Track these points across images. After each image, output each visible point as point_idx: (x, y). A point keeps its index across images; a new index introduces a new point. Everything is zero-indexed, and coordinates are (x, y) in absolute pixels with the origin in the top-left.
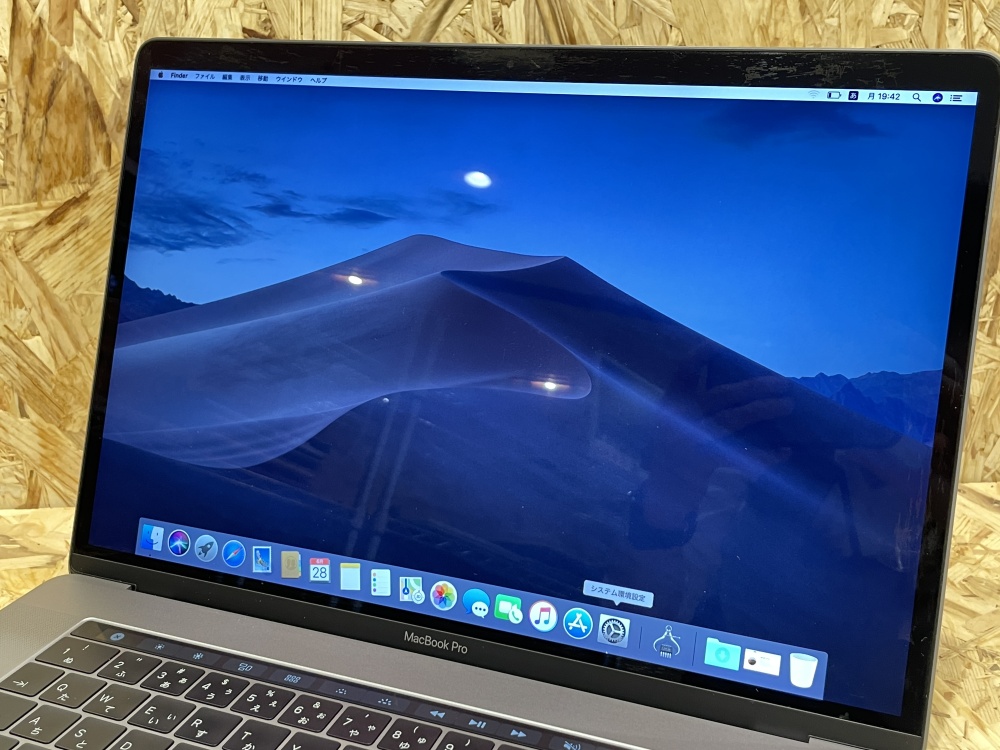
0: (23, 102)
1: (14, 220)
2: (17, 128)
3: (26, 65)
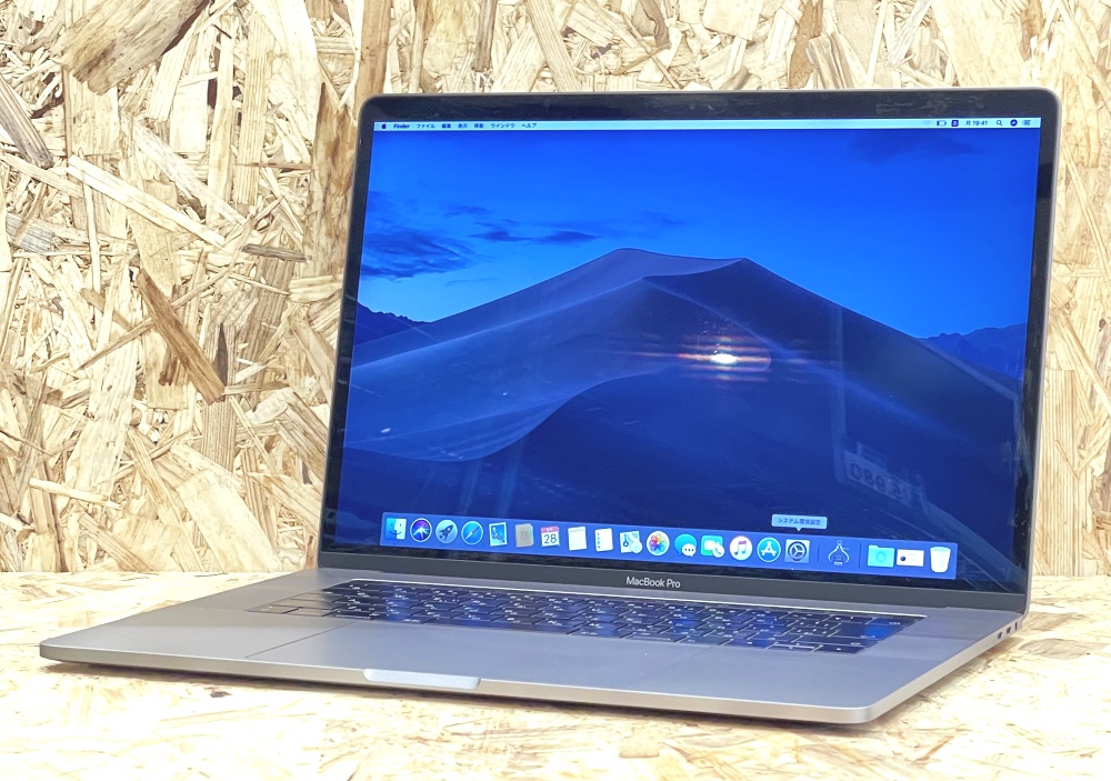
0: (325, 182)
1: (310, 292)
2: (317, 206)
3: (329, 147)
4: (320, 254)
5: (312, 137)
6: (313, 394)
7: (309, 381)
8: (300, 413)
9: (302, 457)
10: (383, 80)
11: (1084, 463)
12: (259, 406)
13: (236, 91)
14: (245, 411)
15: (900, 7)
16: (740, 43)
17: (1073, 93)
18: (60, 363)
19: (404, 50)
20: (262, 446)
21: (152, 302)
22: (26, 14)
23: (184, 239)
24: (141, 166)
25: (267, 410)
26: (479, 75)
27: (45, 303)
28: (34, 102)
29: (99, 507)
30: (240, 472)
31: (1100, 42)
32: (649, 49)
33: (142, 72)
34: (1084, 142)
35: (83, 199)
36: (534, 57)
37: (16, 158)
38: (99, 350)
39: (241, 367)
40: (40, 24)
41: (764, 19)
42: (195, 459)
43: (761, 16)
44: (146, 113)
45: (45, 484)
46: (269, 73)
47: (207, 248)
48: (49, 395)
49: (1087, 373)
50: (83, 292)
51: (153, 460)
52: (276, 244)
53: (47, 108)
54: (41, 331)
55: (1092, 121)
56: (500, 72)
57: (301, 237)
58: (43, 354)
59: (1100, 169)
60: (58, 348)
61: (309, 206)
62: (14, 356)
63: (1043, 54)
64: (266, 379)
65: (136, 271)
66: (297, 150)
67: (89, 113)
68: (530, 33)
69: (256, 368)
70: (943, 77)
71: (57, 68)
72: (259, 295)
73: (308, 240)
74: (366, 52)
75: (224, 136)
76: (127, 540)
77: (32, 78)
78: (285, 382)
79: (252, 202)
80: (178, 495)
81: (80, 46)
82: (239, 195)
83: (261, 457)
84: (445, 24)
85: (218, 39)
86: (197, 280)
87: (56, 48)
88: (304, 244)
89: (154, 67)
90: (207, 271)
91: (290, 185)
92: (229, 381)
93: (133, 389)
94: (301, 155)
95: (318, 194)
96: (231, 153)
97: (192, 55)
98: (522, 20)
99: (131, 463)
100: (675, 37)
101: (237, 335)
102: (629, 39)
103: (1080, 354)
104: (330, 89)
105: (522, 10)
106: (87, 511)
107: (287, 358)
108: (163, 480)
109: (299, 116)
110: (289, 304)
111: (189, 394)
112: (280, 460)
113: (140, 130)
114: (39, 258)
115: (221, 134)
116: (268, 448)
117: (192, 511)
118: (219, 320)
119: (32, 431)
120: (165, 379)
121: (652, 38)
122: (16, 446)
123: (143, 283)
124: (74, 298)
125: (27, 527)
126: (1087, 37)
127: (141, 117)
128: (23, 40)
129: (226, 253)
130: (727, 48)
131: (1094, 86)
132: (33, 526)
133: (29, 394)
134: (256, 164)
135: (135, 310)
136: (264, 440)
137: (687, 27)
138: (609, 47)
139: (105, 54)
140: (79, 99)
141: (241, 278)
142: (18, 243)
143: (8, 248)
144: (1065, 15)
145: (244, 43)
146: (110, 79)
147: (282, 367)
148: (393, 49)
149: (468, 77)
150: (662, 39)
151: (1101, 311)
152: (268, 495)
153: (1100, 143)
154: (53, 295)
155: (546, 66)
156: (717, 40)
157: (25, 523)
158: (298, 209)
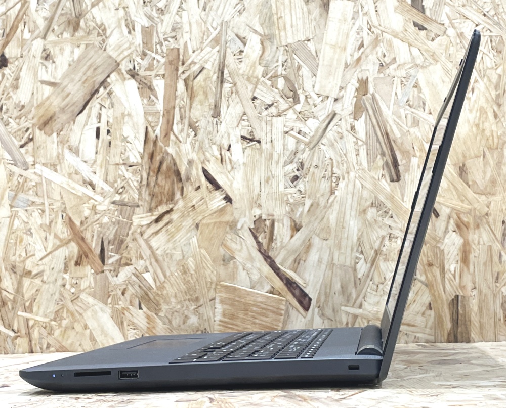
4: (146, 204)
5: (142, 150)
6: (143, 267)
7: (141, 262)
8: (137, 277)
9: (138, 298)
10: (173, 124)
11: (498, 289)
12: (119, 275)
13: (109, 132)
14: (113, 277)
15: (403, 79)
16: (331, 100)
17: (485, 116)
18: (31, 258)
19: (182, 110)
20: (120, 293)
21: (72, 228)
22: (17, 102)
23: (86, 199)
24: (67, 167)
25: (123, 276)
26: (215, 119)
27: (25, 231)
28: (20, 141)
29: (48, 324)
30: (111, 306)
31: (496, 91)
32: (290, 104)
33: (67, 125)
34: (491, 138)
35: (41, 183)
36: (239, 110)
37: (13, 166)
38: (48, 251)
39: (111, 257)
40: (23, 106)
41: (341, 88)
42: (90, 300)
43: (340, 87)
44: (69, 144)
45: (24, 314)
46: (122, 123)
47: (96, 203)
48: (26, 273)
49: (497, 246)
50: (41, 225)
51: (72, 301)
52: (126, 200)
53: (26, 143)
54: (23, 244)
55: (494, 128)
56: (224, 118)
57: (137, 196)
58: (24, 254)
59: (499, 150)
60: (30, 252)
61: (141, 182)
62: (11, 256)
63: (470, 98)
64: (122, 262)
65: (64, 215)
66: (135, 156)
67: (44, 145)
68: (238, 100)
69: (117, 257)
70: (424, 110)
71: (30, 126)
72: (119, 224)
73: (140, 198)
74: (165, 112)
75: (103, 152)
76: (60, 339)
77: (19, 130)
78: (130, 263)
79: (115, 181)
80: (83, 317)
81: (41, 115)
82: (110, 178)
83: (120, 298)
84: (200, 97)
85: (101, 109)
86: (91, 218)
87: (30, 116)
88: (139, 199)
89: (72, 123)
90: (96, 214)
91: (132, 173)
92: (106, 263)
93: (63, 269)
94: (137, 159)
95: (145, 176)
96: (106, 159)
97: (89, 116)
98: (234, 94)
99: (62, 303)
100: (302, 98)
101: (109, 242)
102: (281, 100)
103: (494, 238)
104: (150, 129)
105: (234, 89)
106: (42, 326)
107: (131, 252)
108: (76, 310)
109: (136, 142)
110: (132, 227)
111: (88, 270)
112: (128, 299)
113: (66, 151)
114: (23, 211)
115: (101, 151)
116: (123, 294)
117: (89, 325)
118: (101, 235)
119: (19, 290)
120: (77, 264)
121: (291, 100)
122: (11, 297)
123: (67, 220)
124: (37, 228)
125: (16, 334)
126: (490, 89)
127: (66, 145)
128: (16, 113)
129: (104, 205)
130: (325, 102)
131: (494, 111)
132: (19, 334)
133: (18, 273)
134: (117, 164)
135: (64, 233)
136: (121, 291)
137: (307, 93)
138: (273, 104)
139: (51, 118)
140: (40, 139)
141: (111, 216)
142: (13, 204)
143: (9, 207)
144: (479, 80)
145: (111, 111)
146: (54, 129)
147: (128, 256)
148: (177, 110)
149: (210, 121)
150: (296, 100)
151: (503, 216)
152: (122, 315)
153: (499, 138)
154: (28, 227)
155: (245, 114)
156: (321, 98)
157: (15, 332)
158: (136, 184)
